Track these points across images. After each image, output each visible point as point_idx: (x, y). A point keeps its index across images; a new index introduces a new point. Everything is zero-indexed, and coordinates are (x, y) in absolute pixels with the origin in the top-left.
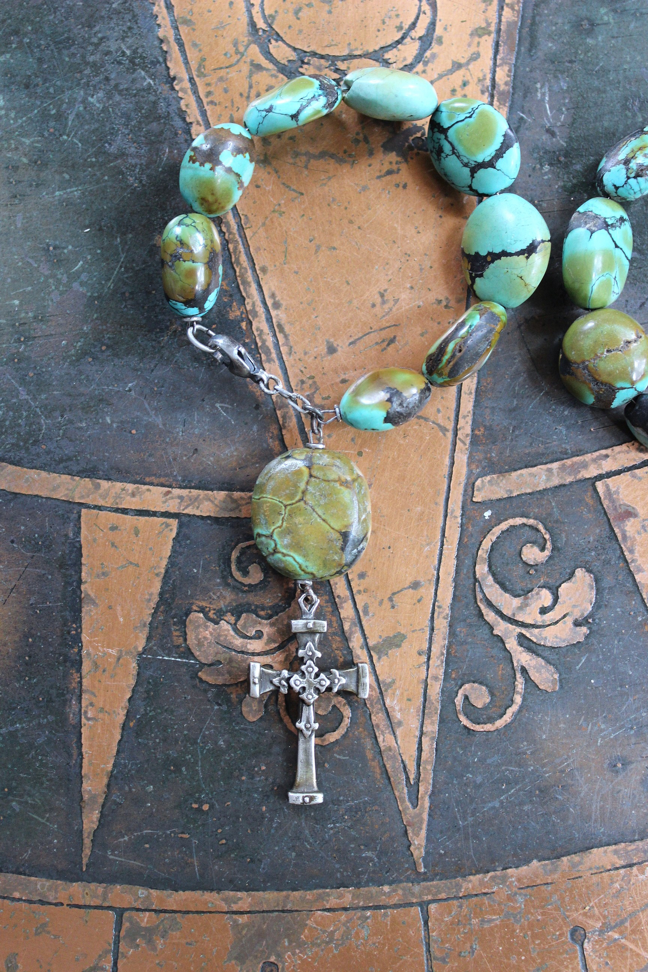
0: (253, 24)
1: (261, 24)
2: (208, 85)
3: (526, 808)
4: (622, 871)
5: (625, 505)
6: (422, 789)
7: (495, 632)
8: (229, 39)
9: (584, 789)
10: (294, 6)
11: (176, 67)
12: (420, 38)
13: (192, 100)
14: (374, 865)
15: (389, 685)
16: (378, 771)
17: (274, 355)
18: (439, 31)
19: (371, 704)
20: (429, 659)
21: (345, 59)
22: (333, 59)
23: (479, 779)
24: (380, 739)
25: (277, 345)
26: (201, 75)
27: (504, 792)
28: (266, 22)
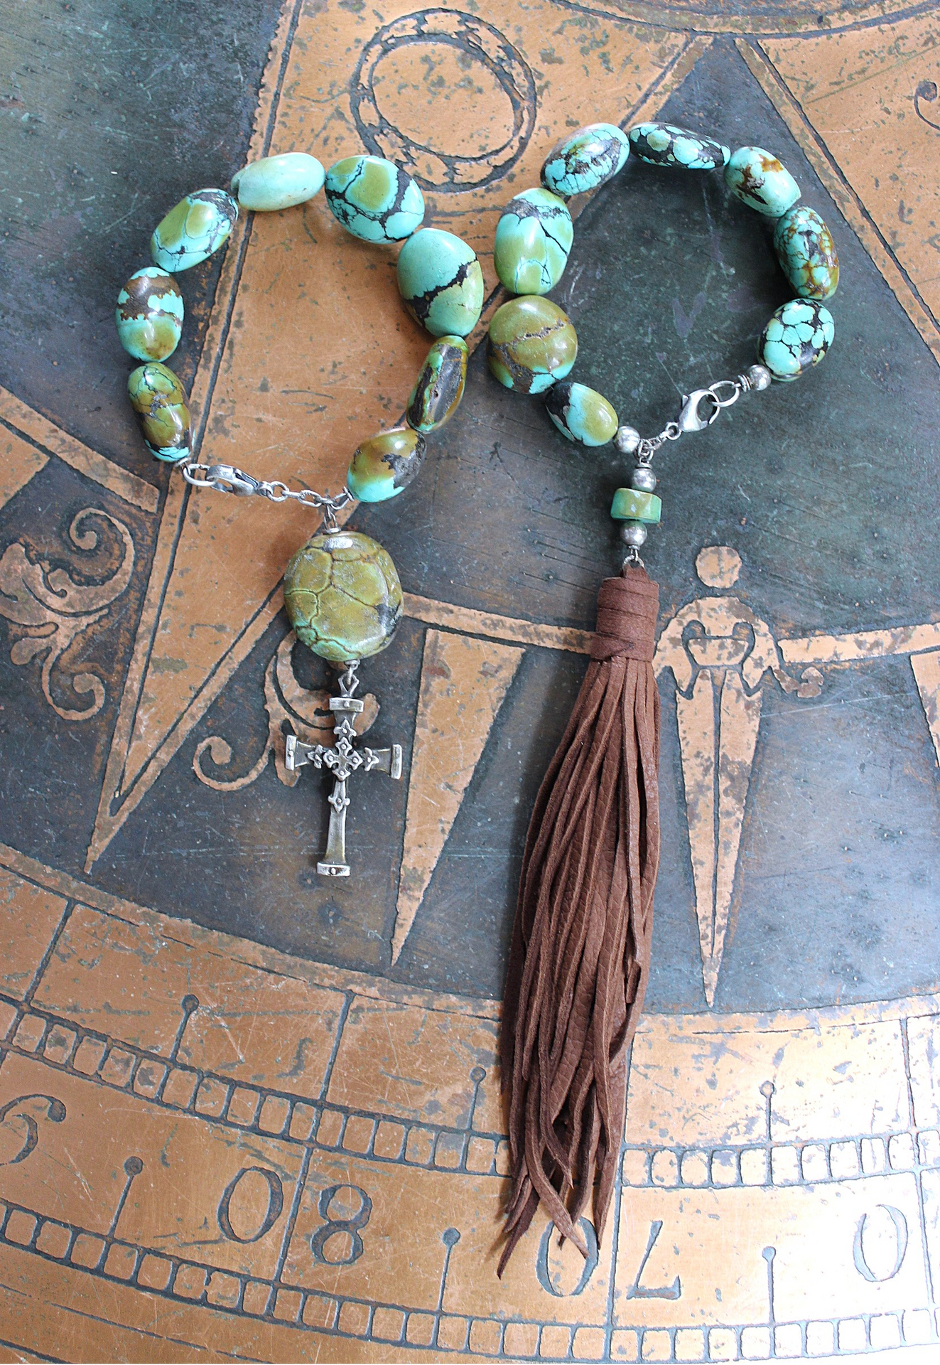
0: (357, 77)
1: (364, 80)
2: (289, 107)
3: (207, 871)
4: (259, 972)
5: (443, 662)
6: (127, 803)
7: (267, 707)
8: (329, 79)
9: (265, 885)
10: (402, 81)
11: (270, 78)
12: (495, 167)
13: (268, 111)
14: (50, 844)
15: (149, 700)
16: (98, 766)
17: (212, 365)
18: (515, 169)
19: (124, 709)
20: (196, 697)
21: (419, 148)
22: (408, 143)
23: (181, 824)
24: (115, 741)
25: (219, 358)
26: (287, 95)
27: (196, 846)
28: (369, 81)
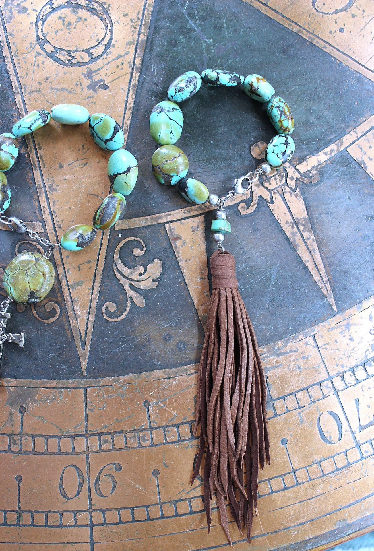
0: (38, 36)
1: (41, 37)
2: (19, 60)
3: (129, 353)
4: (166, 380)
5: (177, 234)
6: (87, 343)
7: (120, 282)
8: (28, 42)
9: (152, 347)
10: (55, 30)
11: (6, 53)
12: (105, 45)
13: (12, 65)
14: (66, 372)
15: (76, 301)
16: (69, 334)
17: (38, 168)
18: (113, 42)
19: (68, 308)
20: (92, 291)
21: (74, 52)
22: (69, 52)
23: (110, 340)
24: (71, 322)
25: (39, 164)
26: (16, 56)
27: (120, 346)
28: (43, 36)
